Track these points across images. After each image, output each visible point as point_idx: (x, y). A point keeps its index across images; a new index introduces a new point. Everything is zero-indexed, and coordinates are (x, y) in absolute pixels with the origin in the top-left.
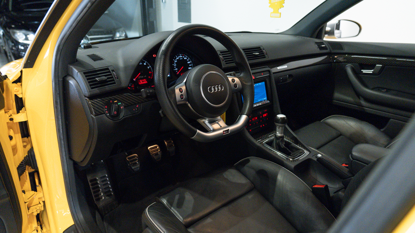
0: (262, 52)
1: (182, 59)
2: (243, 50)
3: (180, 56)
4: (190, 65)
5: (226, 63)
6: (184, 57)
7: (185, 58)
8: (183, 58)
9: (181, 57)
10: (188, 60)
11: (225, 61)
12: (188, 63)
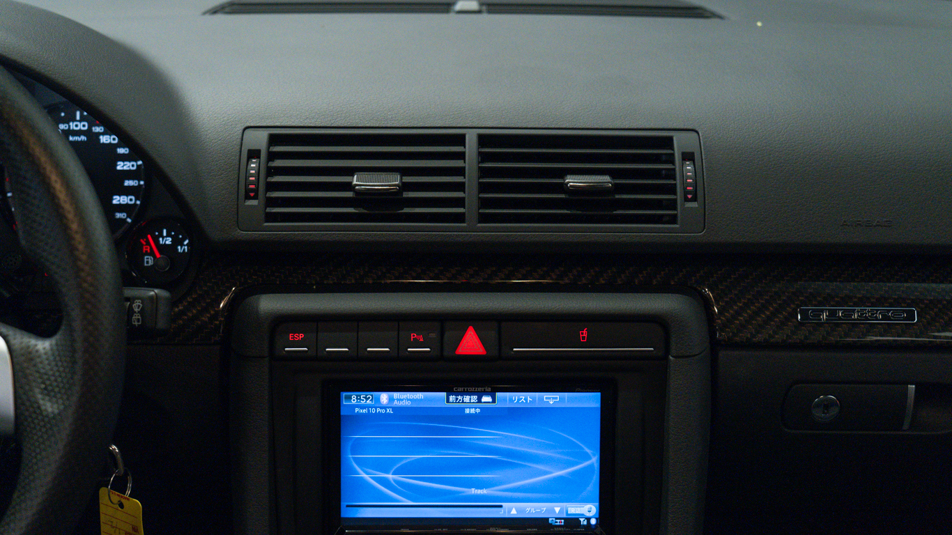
0: (671, 174)
1: (83, 138)
2: (484, 140)
3: (74, 120)
4: (127, 183)
5: (271, 217)
6: (97, 129)
7: (105, 139)
8: (93, 137)
9: (83, 126)
10: (121, 151)
11: (271, 202)
12: (121, 166)
